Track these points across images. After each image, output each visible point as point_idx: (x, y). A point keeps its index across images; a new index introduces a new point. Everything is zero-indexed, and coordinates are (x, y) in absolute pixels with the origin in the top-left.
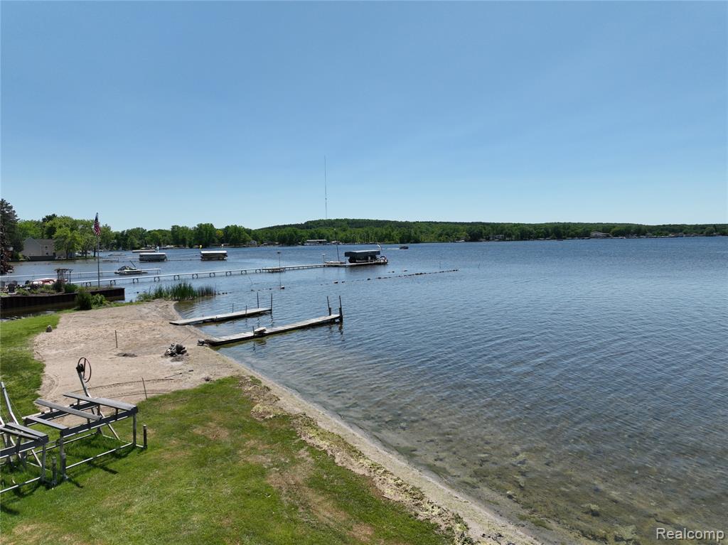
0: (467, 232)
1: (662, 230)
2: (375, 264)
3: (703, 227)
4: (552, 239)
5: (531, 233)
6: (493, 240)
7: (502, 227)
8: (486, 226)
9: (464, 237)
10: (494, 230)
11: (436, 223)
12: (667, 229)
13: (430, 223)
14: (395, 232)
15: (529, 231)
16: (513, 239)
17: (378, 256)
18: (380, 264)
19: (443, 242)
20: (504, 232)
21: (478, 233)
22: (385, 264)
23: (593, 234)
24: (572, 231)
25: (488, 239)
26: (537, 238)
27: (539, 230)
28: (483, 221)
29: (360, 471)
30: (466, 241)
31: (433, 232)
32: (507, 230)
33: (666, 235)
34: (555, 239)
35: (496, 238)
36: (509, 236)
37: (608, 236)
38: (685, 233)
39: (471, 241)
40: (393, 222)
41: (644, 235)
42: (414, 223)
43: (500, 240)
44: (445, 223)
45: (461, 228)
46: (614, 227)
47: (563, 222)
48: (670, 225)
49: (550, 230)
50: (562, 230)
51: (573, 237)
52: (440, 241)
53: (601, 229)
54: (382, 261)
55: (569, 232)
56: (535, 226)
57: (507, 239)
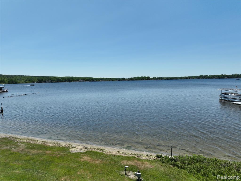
0: (37, 80)
1: (98, 79)
2: (2, 92)
3: (108, 78)
4: (67, 82)
5: (60, 80)
6: (47, 82)
7: (50, 78)
8: (44, 77)
9: (36, 81)
10: (47, 79)
11: (24, 76)
12: (99, 79)
13: (21, 76)
14: (5, 79)
15: (60, 79)
16: (54, 82)
17: (3, 89)
18: (5, 92)
19: (28, 83)
20: (51, 80)
21: (41, 80)
22: (7, 92)
23: (80, 80)
24: (74, 79)
25: (45, 82)
26: (62, 81)
27: (63, 79)
28: (43, 76)
29: (40, 143)
30: (37, 83)
31: (23, 79)
32: (52, 79)
33: (100, 81)
34: (68, 82)
35: (48, 82)
36: (53, 81)
37: (84, 81)
38: (104, 80)
39: (39, 82)
40: (4, 75)
41: (94, 80)
42: (14, 76)
43: (50, 82)
44: (28, 76)
45: (35, 78)
46: (86, 78)
47: (70, 76)
48: (100, 78)
49: (67, 79)
50: (70, 79)
51: (74, 81)
52: (26, 83)
53: (82, 79)
54: (6, 91)
55: (72, 80)
56: (62, 78)
57: (52, 82)
